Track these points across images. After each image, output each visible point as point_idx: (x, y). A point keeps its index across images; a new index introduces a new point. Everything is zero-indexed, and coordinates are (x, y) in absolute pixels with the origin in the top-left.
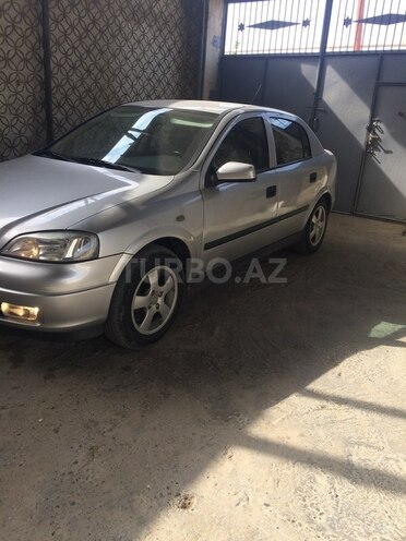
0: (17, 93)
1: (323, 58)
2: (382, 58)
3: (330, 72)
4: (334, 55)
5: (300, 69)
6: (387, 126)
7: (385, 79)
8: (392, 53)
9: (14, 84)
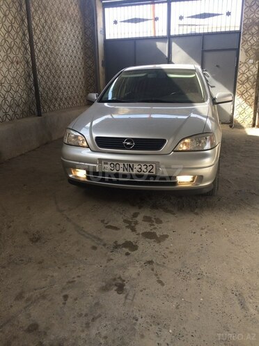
0: (17, 70)
1: (169, 38)
2: (204, 36)
3: (175, 46)
4: (175, 37)
5: (156, 46)
6: (210, 73)
7: (206, 48)
8: (208, 34)
9: (15, 63)
